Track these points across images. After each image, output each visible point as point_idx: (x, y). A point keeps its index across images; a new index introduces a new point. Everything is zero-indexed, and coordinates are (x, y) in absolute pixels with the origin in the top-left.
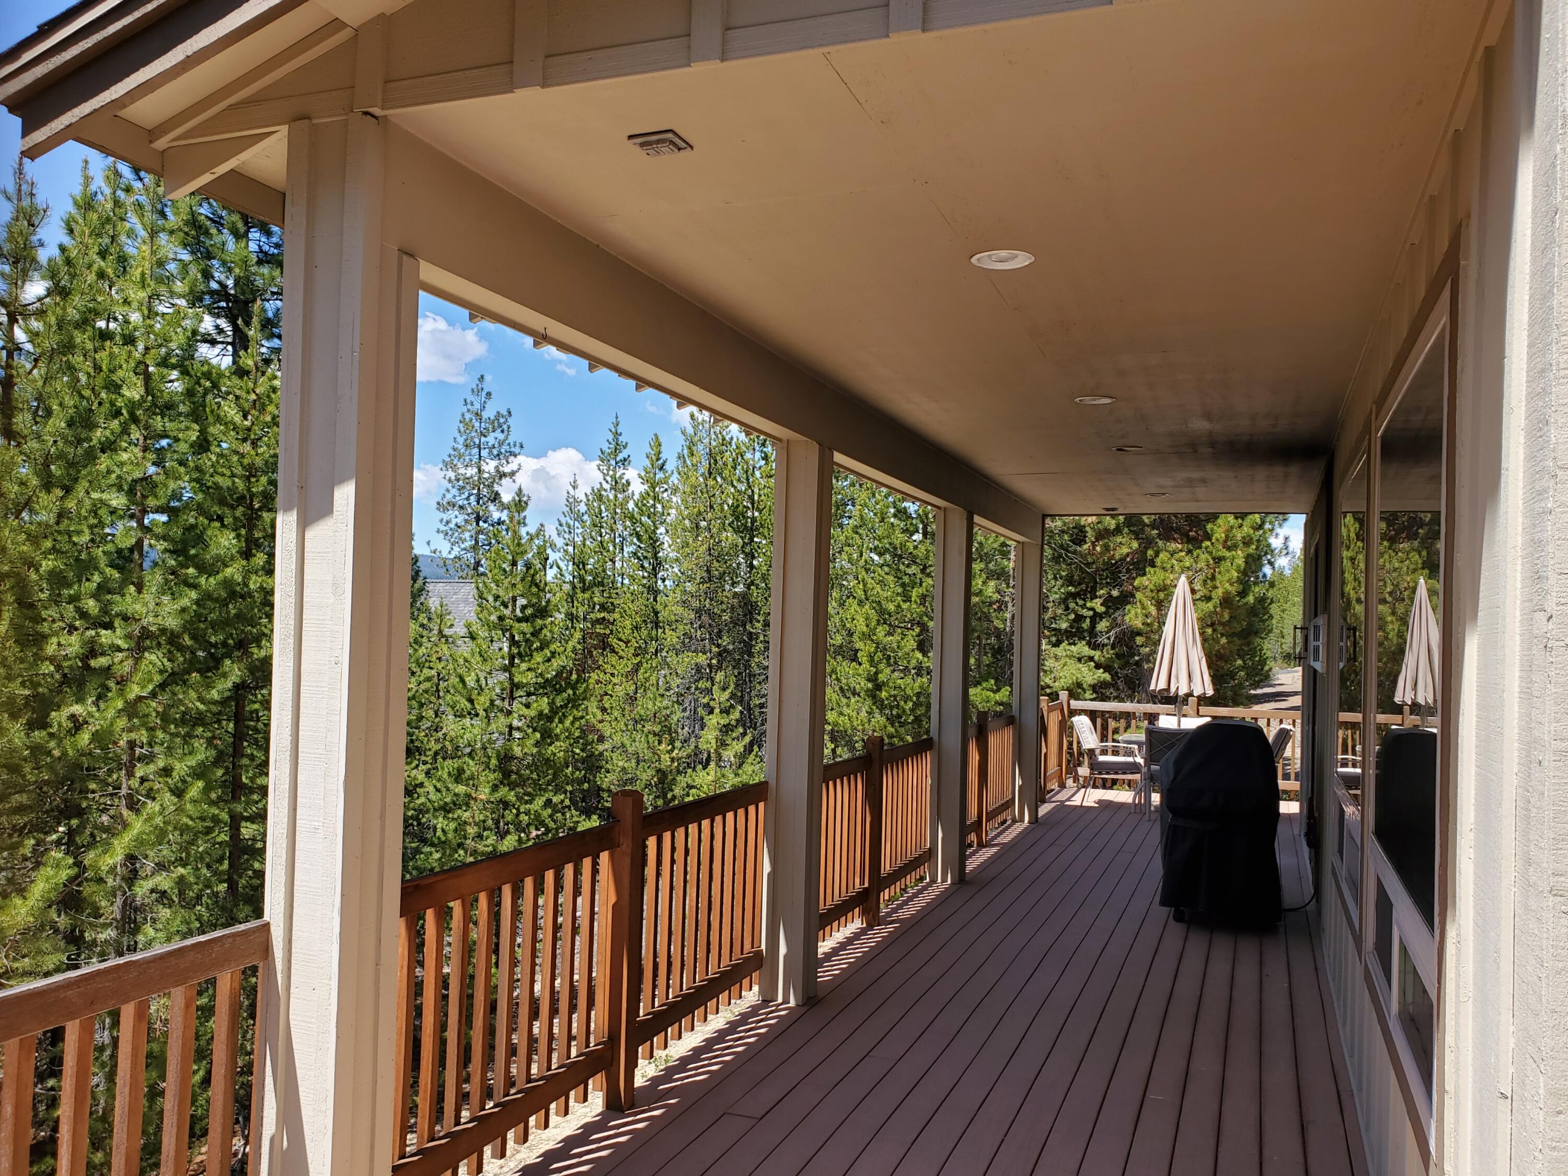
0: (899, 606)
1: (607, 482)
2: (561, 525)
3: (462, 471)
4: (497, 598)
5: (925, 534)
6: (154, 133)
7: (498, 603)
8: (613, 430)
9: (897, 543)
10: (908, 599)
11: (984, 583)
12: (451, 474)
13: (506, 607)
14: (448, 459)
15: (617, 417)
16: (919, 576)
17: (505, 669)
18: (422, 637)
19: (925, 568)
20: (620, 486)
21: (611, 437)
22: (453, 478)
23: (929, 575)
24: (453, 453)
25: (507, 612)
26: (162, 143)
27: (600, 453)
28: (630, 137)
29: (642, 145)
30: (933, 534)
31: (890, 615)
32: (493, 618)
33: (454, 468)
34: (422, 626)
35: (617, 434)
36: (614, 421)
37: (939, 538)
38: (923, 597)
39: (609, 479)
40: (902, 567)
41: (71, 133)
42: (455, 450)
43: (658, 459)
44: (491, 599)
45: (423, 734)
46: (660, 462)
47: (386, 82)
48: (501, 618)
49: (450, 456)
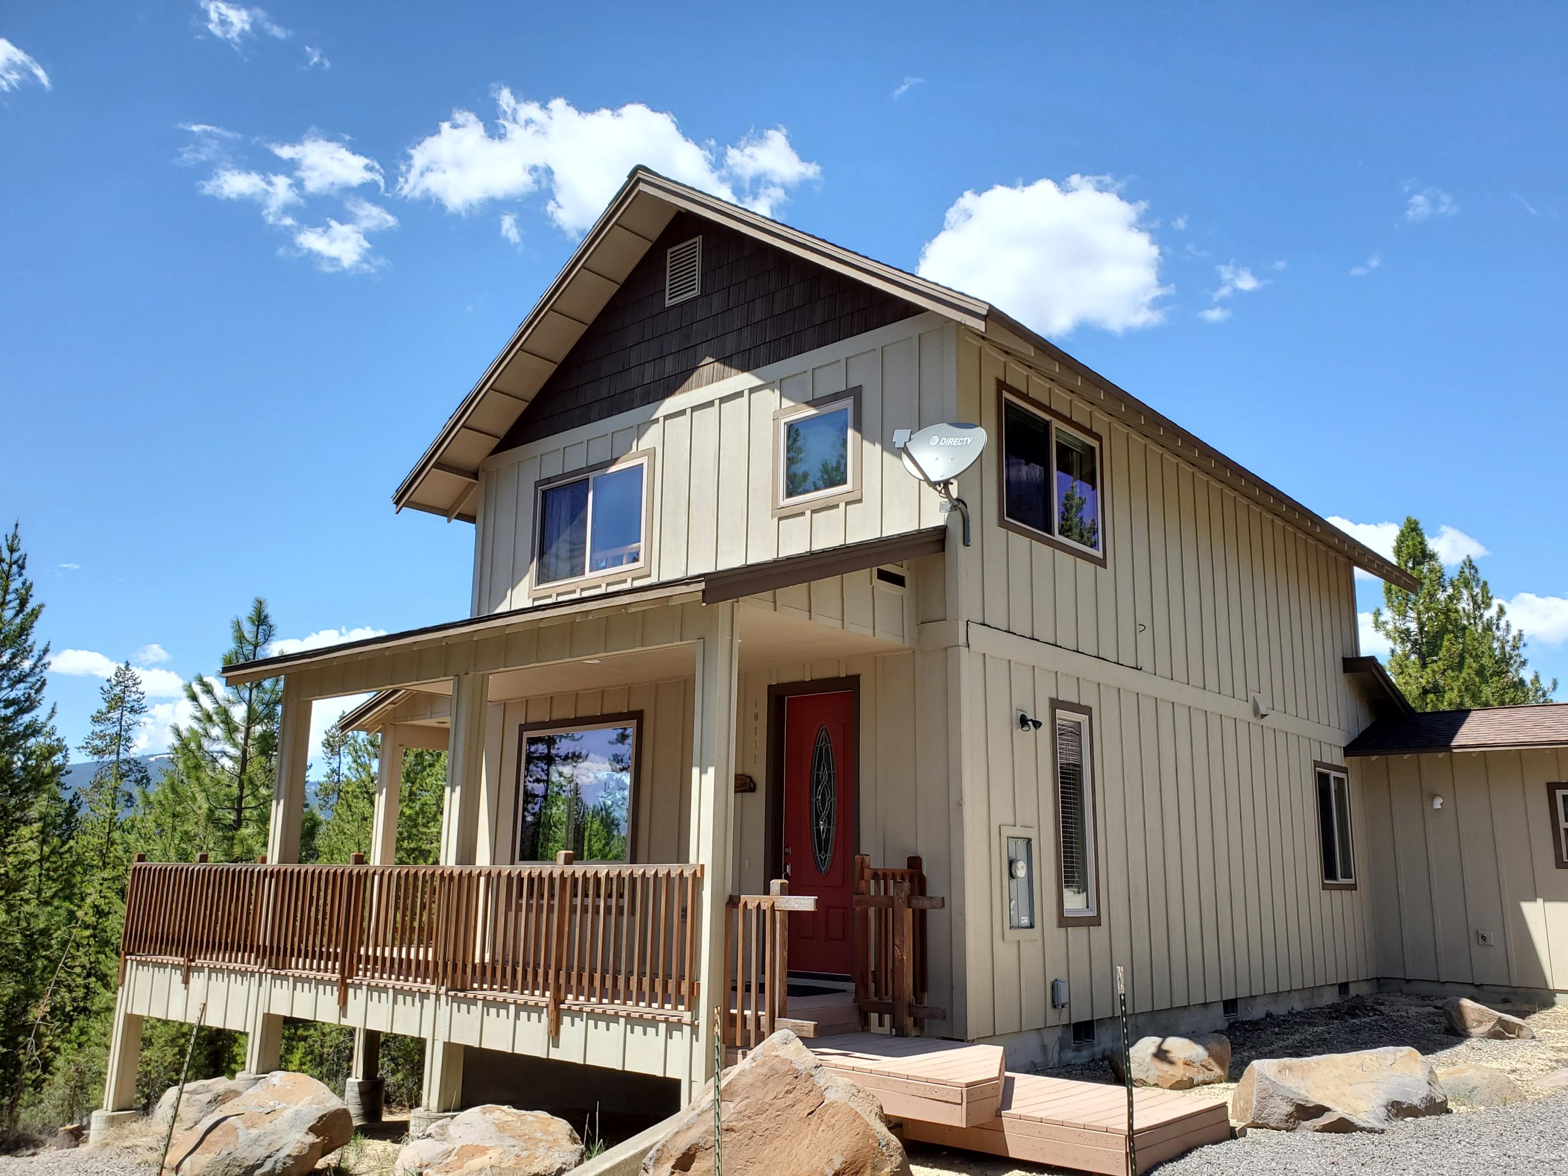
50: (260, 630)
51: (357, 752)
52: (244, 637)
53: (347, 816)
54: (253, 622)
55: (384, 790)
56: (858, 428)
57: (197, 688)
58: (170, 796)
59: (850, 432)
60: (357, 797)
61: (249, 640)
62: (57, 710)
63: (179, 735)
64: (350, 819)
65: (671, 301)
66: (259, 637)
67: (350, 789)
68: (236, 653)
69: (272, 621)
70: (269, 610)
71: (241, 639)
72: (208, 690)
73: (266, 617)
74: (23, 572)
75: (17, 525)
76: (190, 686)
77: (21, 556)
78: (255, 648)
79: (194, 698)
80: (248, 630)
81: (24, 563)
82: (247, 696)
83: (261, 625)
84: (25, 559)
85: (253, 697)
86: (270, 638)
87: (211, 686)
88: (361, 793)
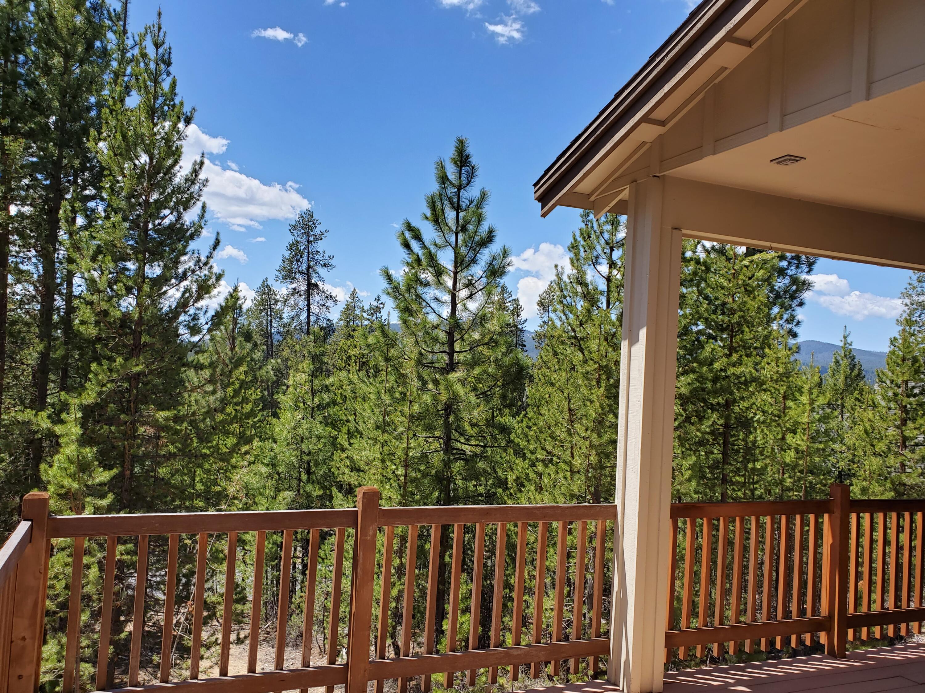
3: (916, 298)
4: (892, 382)
6: (590, 195)
7: (893, 386)
12: (908, 301)
13: (899, 387)
14: (905, 291)
17: (898, 427)
18: (855, 405)
22: (909, 303)
24: (909, 287)
25: (900, 391)
26: (592, 198)
28: (771, 161)
29: (778, 163)
32: (890, 394)
33: (909, 296)
34: (856, 399)
41: (559, 203)
42: (910, 284)
44: (888, 382)
45: (856, 466)
47: (661, 162)
48: (895, 394)
49: (906, 289)
50: (463, 171)
51: (562, 291)
52: (448, 179)
53: (554, 365)
54: (455, 163)
55: (643, 333)
57: (408, 235)
58: (382, 339)
60: (563, 343)
61: (454, 182)
62: (221, 238)
63: (389, 279)
64: (557, 367)
66: (462, 178)
67: (556, 334)
68: (440, 194)
69: (474, 160)
70: (470, 150)
71: (443, 179)
72: (418, 236)
73: (468, 157)
74: (171, 69)
75: (160, 14)
76: (403, 233)
77: (166, 50)
78: (459, 190)
79: (407, 245)
80: (451, 171)
81: (169, 59)
82: (453, 239)
83: (464, 166)
84: (170, 53)
85: (460, 241)
86: (473, 180)
87: (419, 230)
88: (569, 338)
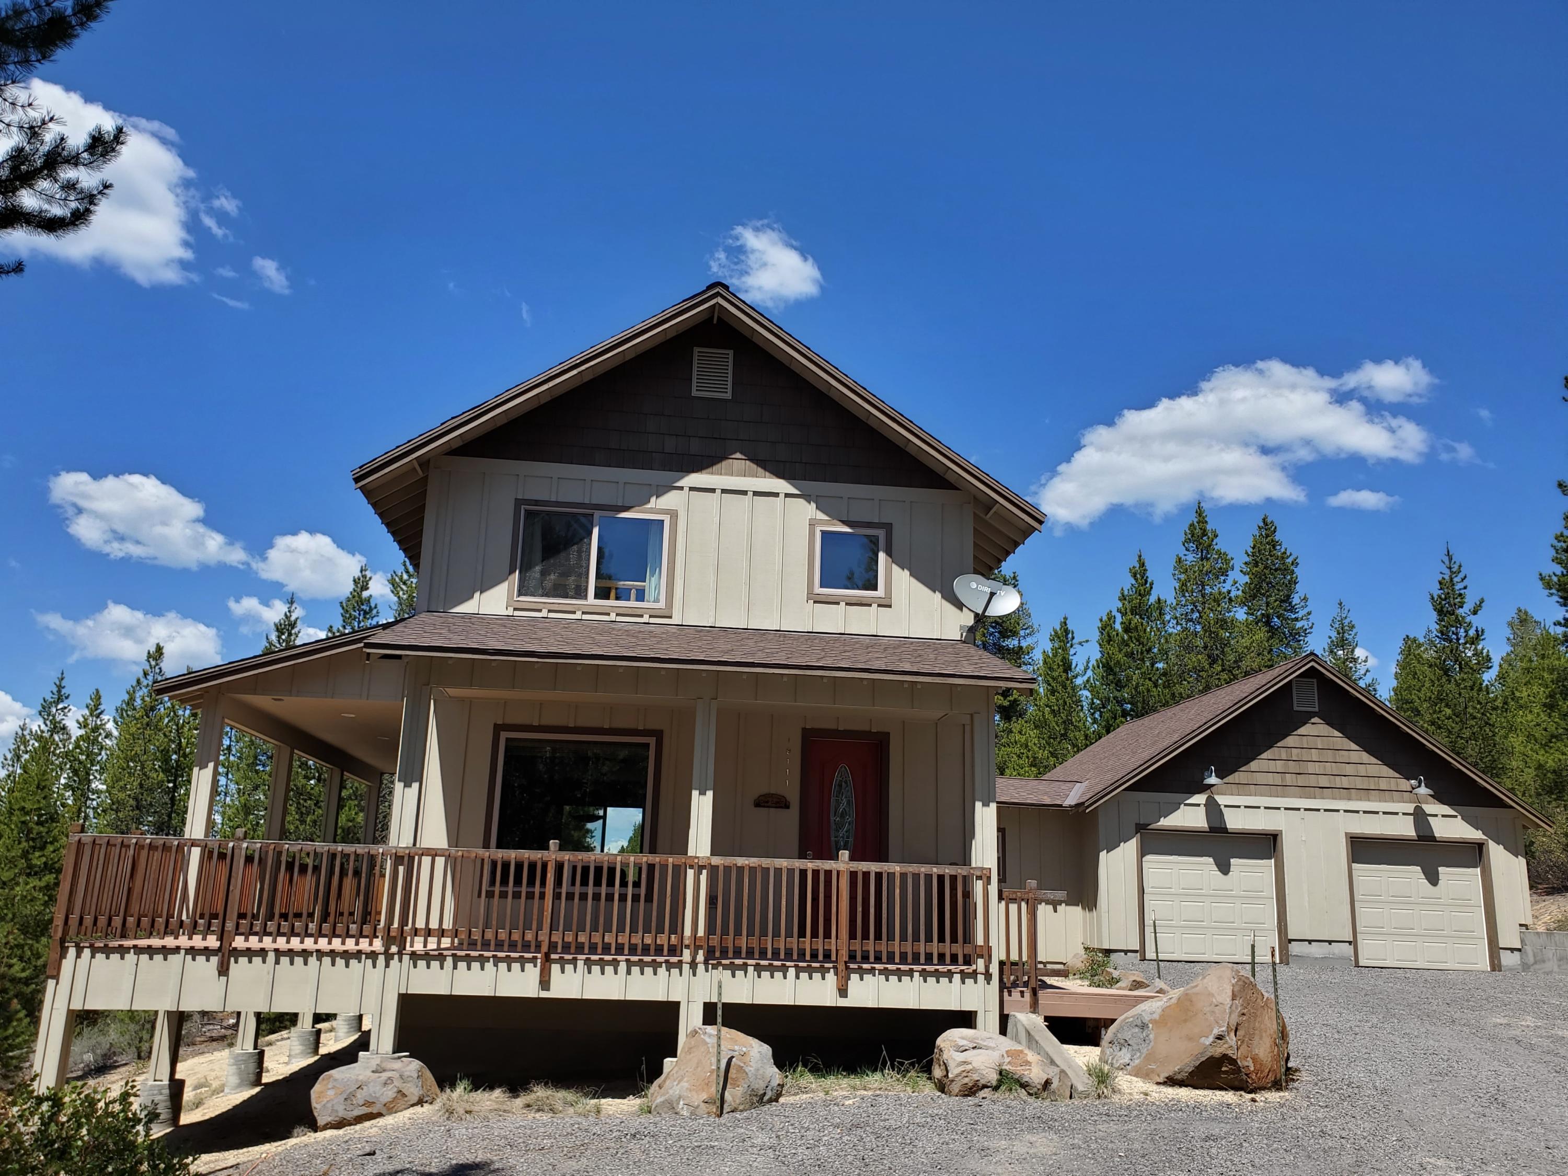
0: (297, 827)
1: (46, 725)
2: (6, 759)
5: (319, 780)
8: (58, 683)
9: (299, 785)
10: (303, 822)
11: (356, 814)
15: (62, 674)
16: (313, 807)
19: (318, 802)
20: (58, 728)
21: (55, 690)
23: (320, 807)
27: (42, 702)
30: (325, 780)
31: (290, 833)
35: (60, 688)
36: (60, 676)
37: (327, 783)
38: (315, 822)
39: (48, 723)
40: (302, 801)
43: (96, 709)
46: (99, 711)
56: (889, 553)
59: (882, 556)
65: (698, 393)
